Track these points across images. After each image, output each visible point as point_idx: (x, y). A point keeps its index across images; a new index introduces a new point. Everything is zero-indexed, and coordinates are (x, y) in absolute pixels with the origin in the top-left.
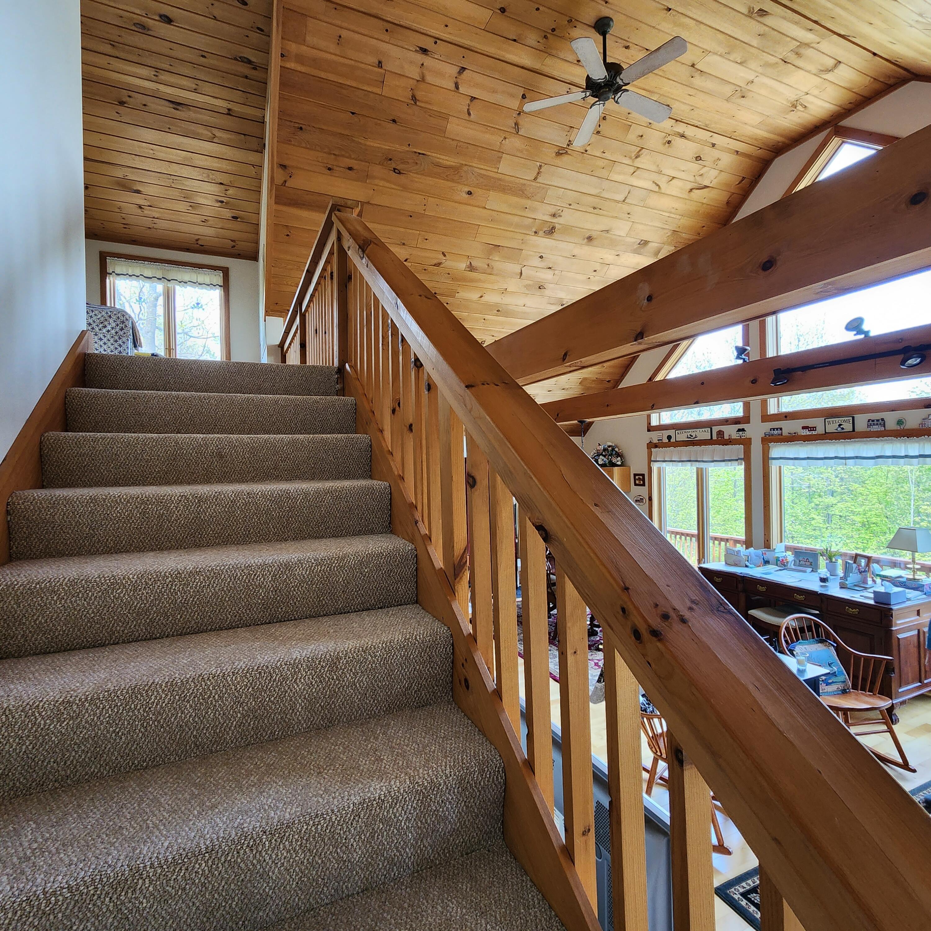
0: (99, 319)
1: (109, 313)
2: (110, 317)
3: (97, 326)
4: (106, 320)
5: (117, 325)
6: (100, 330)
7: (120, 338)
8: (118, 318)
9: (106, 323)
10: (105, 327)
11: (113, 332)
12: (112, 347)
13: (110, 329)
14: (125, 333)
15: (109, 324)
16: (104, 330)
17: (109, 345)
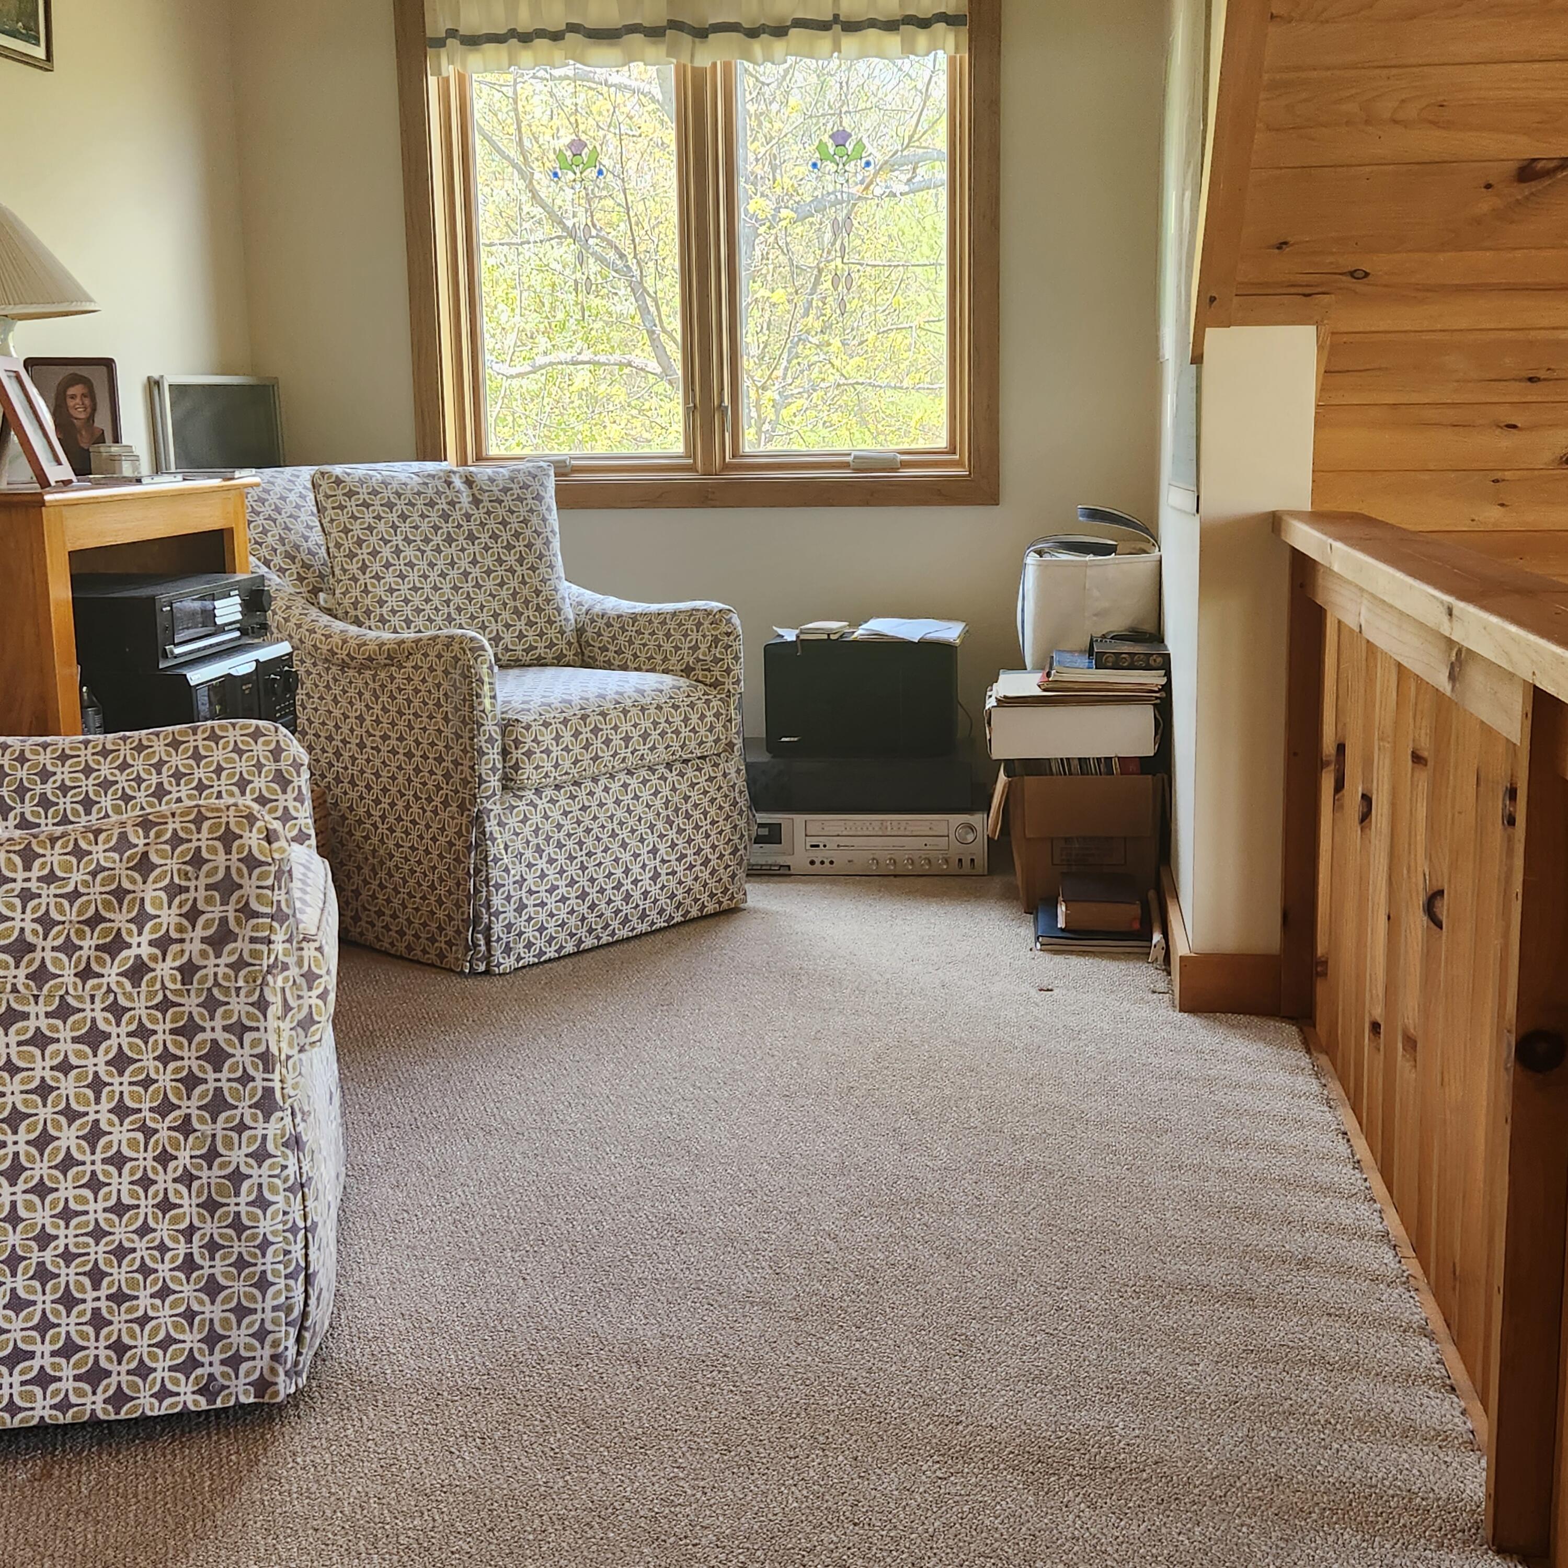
0: (74, 895)
1: (138, 839)
2: (144, 866)
3: (69, 948)
4: (120, 894)
5: (193, 915)
6: (85, 974)
7: (211, 1005)
8: (197, 861)
9: (120, 919)
10: (115, 946)
11: (166, 969)
12: (166, 1079)
13: (145, 951)
14: (238, 966)
15: (141, 919)
16: (112, 973)
17: (149, 1063)
